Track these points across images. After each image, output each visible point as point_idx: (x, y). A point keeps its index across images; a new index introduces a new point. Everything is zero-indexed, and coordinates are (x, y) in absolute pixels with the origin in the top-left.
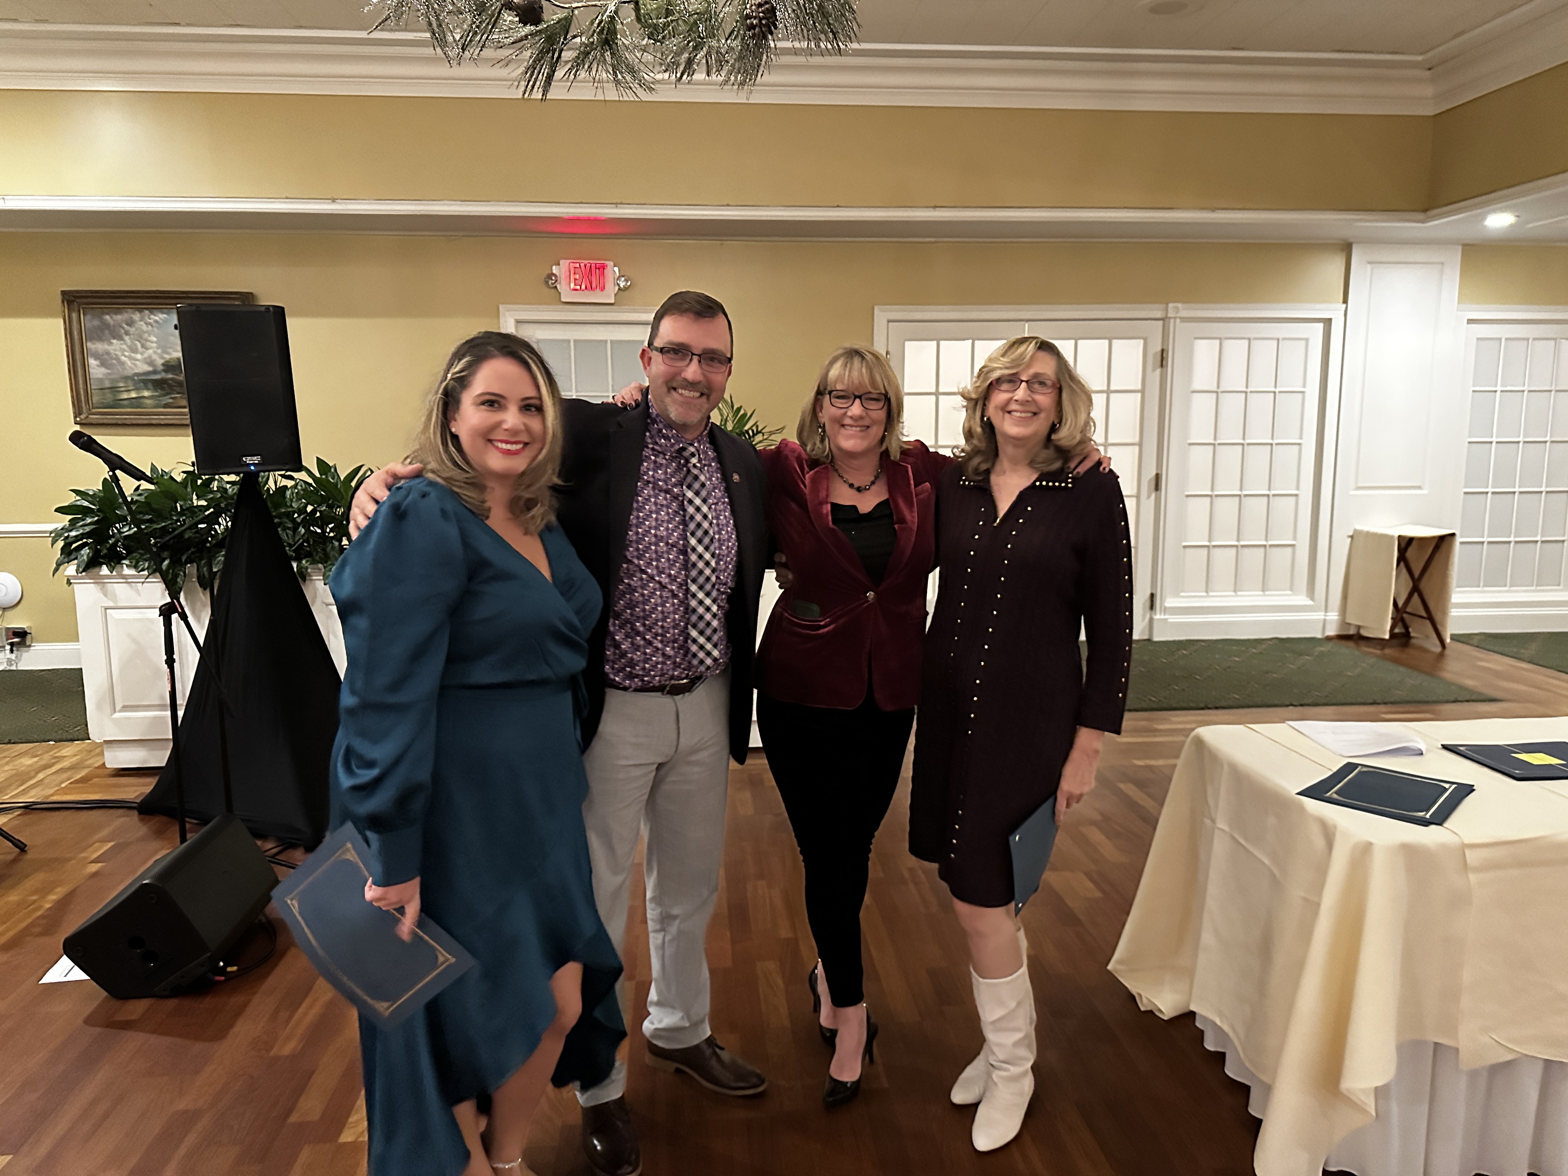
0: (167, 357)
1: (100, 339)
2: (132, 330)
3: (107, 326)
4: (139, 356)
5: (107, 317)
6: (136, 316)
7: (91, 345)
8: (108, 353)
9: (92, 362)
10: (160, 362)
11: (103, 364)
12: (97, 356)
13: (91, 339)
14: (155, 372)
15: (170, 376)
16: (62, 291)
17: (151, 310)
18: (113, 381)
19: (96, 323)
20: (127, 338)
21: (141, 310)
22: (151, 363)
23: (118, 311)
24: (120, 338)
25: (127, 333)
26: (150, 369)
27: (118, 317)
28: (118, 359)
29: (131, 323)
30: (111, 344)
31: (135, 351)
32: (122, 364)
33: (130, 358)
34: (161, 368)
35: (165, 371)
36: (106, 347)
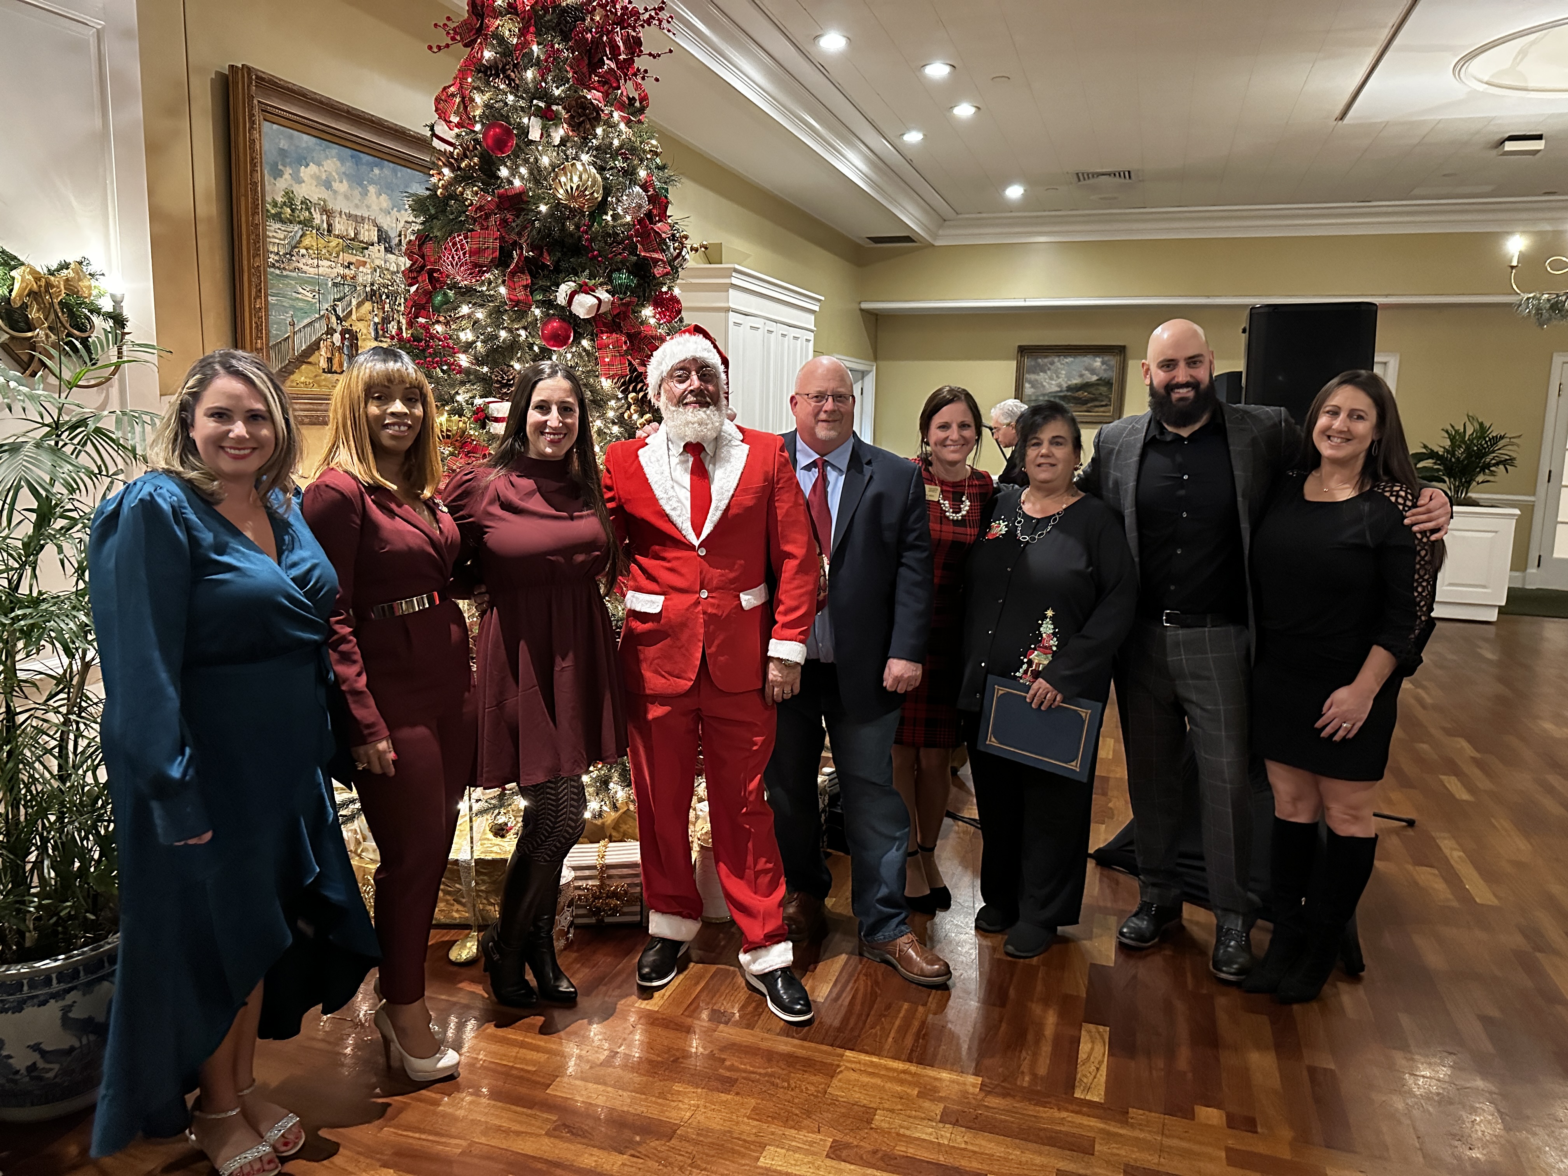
0: (1070, 383)
1: (1034, 373)
2: (1052, 367)
3: (1039, 364)
4: (1054, 382)
5: (1040, 360)
6: (1056, 360)
7: (1027, 376)
8: (1037, 381)
9: (1027, 385)
10: (1065, 385)
11: (1033, 387)
12: (1030, 382)
13: (1028, 372)
14: (1061, 391)
15: (1069, 394)
16: (1020, 347)
17: (1065, 357)
18: (1037, 396)
19: (1033, 363)
20: (1048, 372)
21: (1059, 356)
22: (1060, 386)
23: (1046, 357)
24: (1045, 372)
25: (1049, 369)
26: (1059, 389)
27: (1046, 360)
28: (1042, 384)
29: (1052, 363)
30: (1038, 374)
31: (1051, 379)
32: (1044, 386)
33: (1048, 383)
34: (1065, 389)
35: (1067, 391)
36: (1037, 377)
